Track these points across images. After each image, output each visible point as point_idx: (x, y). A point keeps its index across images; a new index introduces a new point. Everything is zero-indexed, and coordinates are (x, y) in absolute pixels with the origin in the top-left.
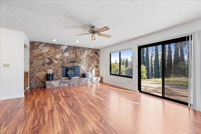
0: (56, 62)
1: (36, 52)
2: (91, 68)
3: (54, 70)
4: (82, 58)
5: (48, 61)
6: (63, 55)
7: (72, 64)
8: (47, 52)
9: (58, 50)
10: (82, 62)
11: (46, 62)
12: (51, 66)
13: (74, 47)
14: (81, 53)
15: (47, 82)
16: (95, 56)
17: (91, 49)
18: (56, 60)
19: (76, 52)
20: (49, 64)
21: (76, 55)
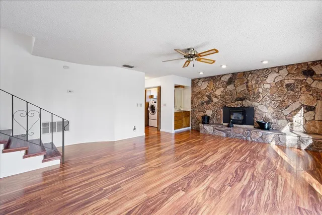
0: (215, 100)
1: (197, 90)
2: (286, 112)
3: (213, 111)
4: (261, 90)
5: (206, 99)
6: (225, 89)
7: (240, 102)
8: (206, 89)
9: (218, 83)
10: (260, 99)
11: (205, 100)
12: (210, 105)
13: (244, 72)
14: (258, 81)
15: (201, 125)
16: (301, 81)
17: (287, 66)
18: (216, 97)
19: (248, 80)
20: (208, 103)
21: (247, 86)
